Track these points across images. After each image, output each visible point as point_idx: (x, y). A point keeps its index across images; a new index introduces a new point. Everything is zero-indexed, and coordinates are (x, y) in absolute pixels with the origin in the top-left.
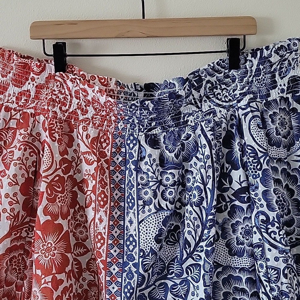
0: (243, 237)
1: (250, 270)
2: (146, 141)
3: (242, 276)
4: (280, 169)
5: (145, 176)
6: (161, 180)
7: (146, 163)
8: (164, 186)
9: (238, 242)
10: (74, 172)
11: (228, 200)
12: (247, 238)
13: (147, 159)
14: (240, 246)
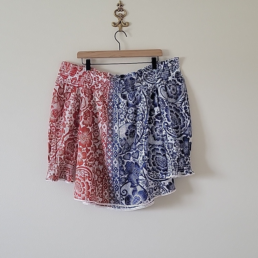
0: (159, 133)
1: (162, 146)
2: (121, 97)
3: (159, 148)
4: (173, 107)
5: (121, 110)
6: (127, 112)
7: (121, 105)
8: (129, 114)
9: (157, 135)
10: (93, 109)
11: (153, 119)
12: (161, 133)
13: (122, 103)
14: (158, 136)
